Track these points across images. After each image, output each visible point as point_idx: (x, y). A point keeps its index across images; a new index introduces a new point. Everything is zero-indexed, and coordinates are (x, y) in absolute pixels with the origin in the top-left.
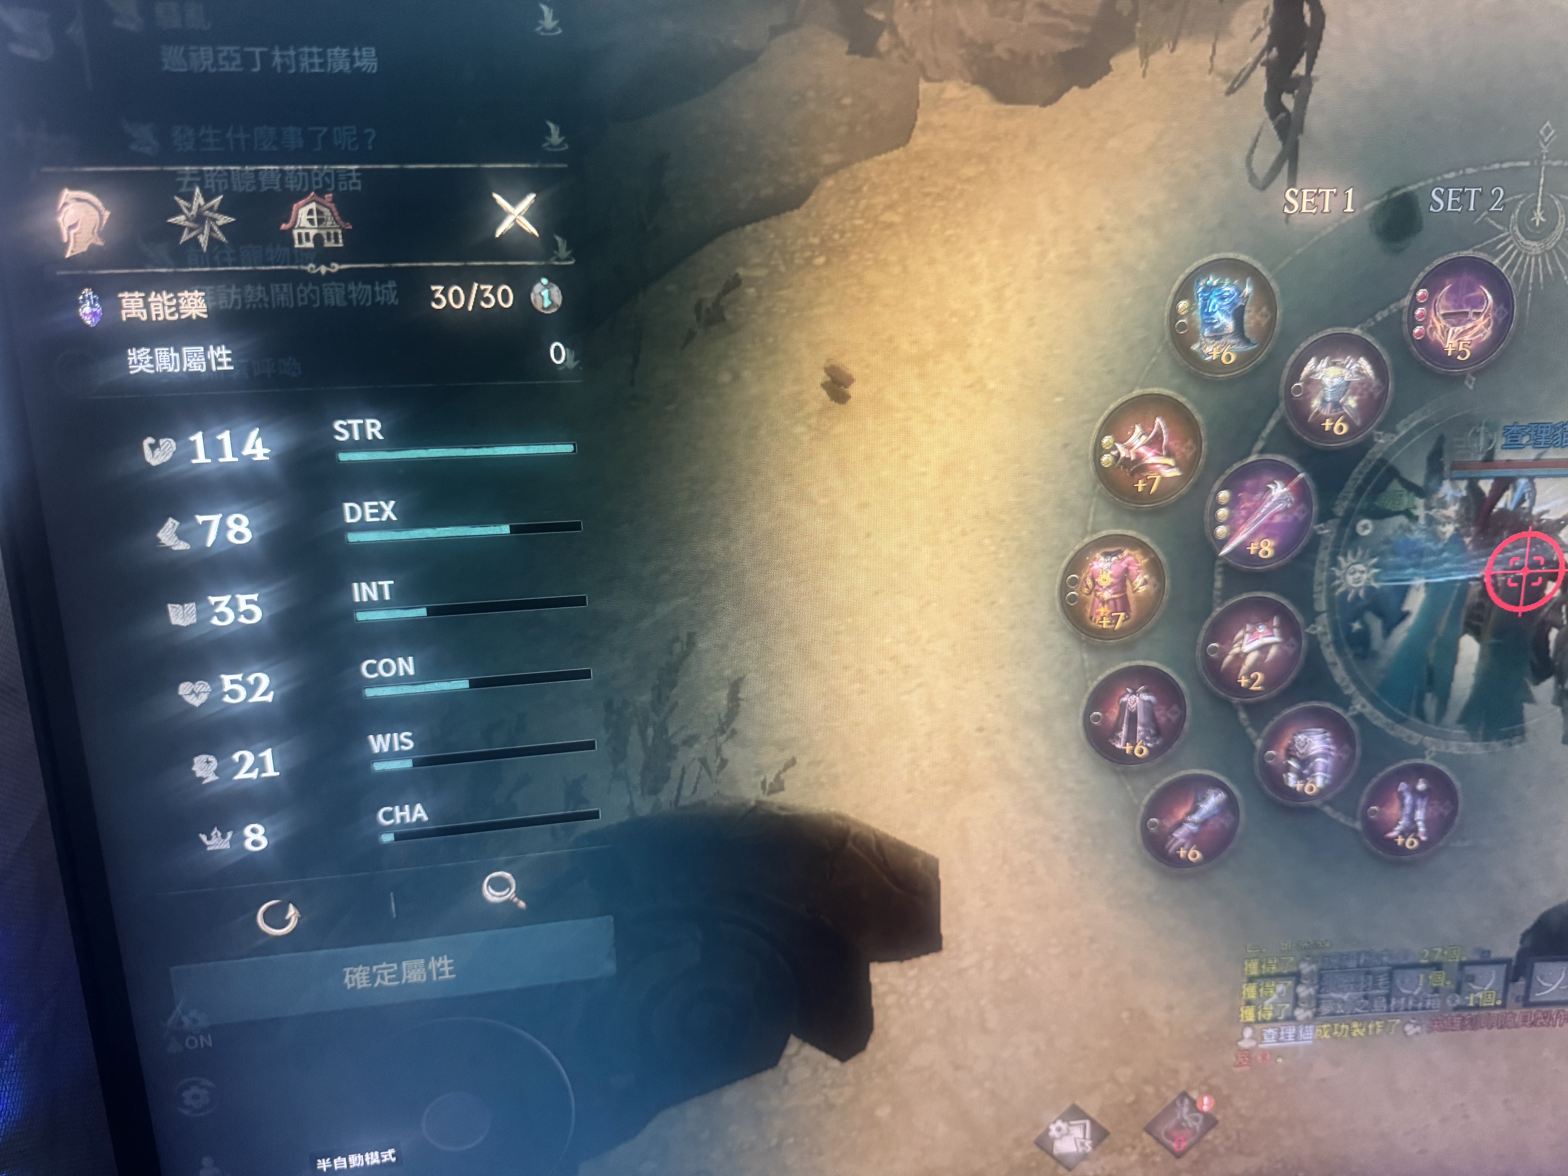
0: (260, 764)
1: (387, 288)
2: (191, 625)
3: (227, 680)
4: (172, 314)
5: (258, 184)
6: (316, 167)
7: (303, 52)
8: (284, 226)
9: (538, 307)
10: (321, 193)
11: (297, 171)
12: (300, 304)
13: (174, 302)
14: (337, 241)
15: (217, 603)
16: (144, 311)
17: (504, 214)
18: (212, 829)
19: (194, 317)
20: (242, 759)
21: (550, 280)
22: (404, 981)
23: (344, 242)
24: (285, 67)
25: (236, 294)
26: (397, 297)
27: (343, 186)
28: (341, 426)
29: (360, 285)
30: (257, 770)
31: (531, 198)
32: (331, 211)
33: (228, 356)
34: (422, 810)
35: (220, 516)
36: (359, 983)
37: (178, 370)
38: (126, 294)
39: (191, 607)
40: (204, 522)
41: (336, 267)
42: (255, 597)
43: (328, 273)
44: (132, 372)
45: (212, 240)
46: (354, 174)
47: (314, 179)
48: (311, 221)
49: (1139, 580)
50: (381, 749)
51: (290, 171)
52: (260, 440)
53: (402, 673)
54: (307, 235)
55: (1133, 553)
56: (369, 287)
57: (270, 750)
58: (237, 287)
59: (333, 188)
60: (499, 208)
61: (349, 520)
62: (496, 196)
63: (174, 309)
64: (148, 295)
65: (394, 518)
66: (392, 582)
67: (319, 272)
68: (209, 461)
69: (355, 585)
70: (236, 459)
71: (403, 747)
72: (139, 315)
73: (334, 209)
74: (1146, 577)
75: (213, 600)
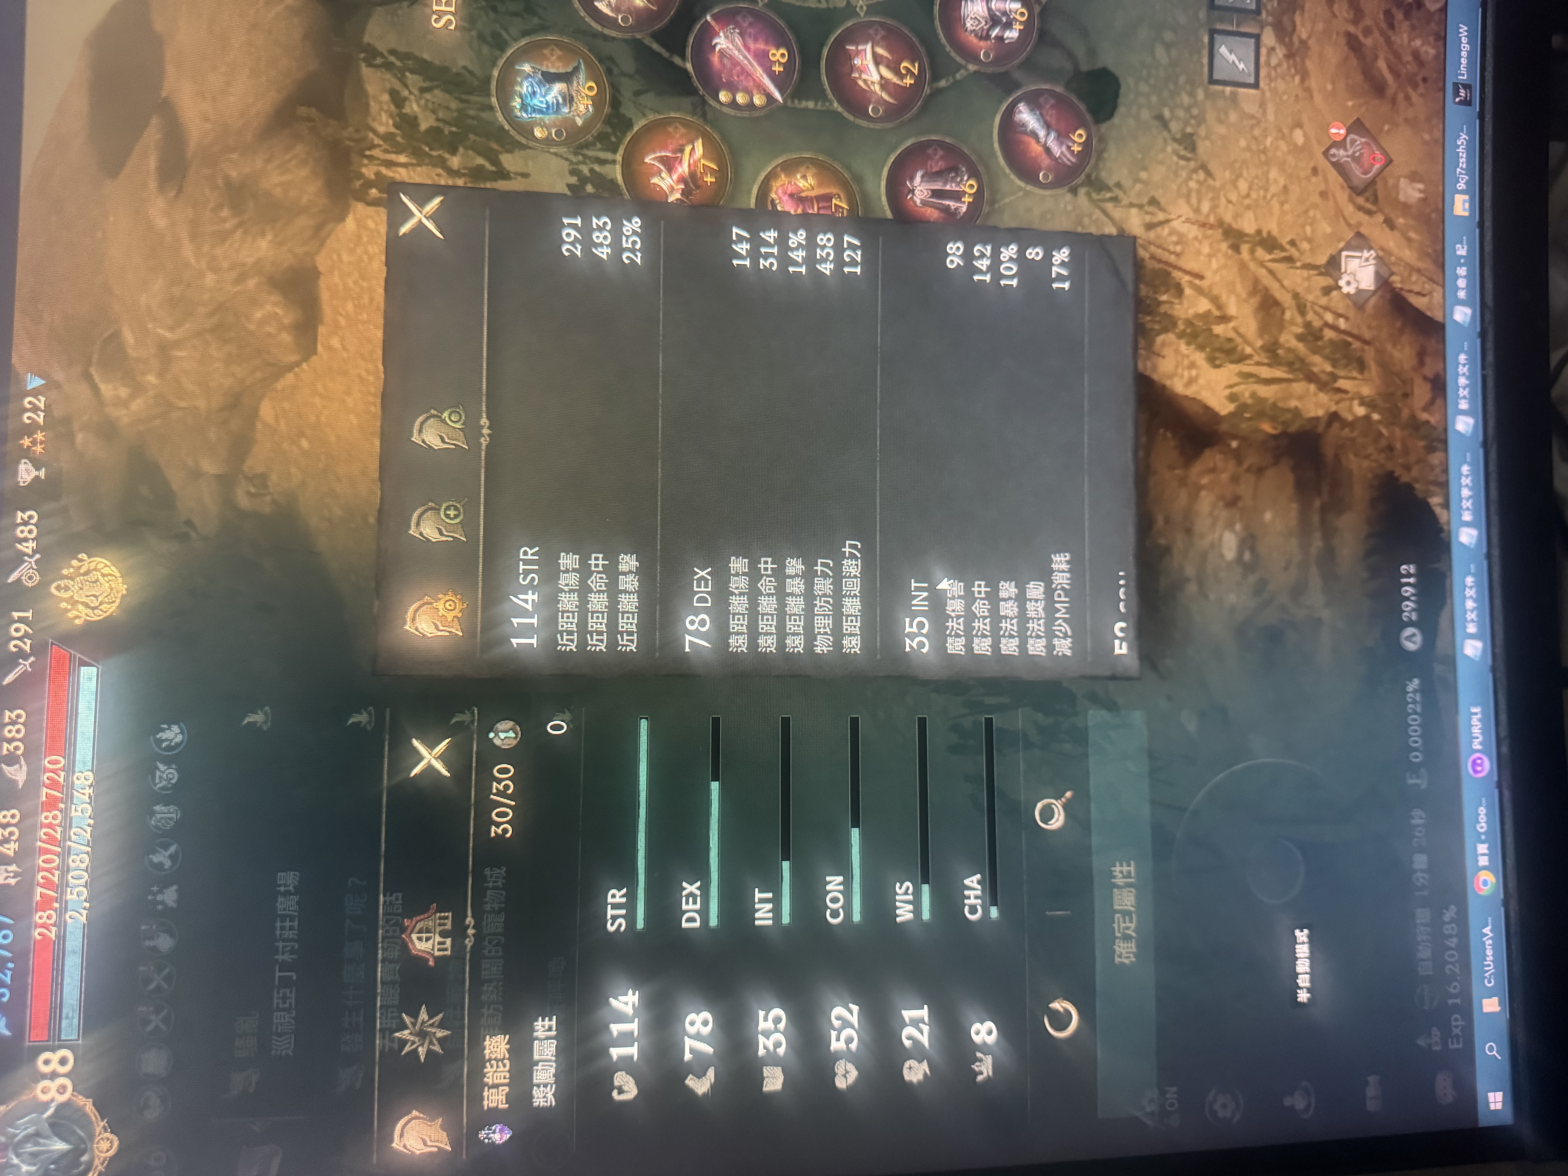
0: (915, 1023)
1: (491, 877)
2: (783, 1071)
3: (836, 1045)
4: (504, 1066)
5: (393, 983)
6: (380, 932)
7: (281, 935)
8: (431, 963)
9: (514, 743)
10: (403, 930)
11: (383, 947)
12: (500, 954)
13: (493, 1062)
14: (446, 918)
15: (765, 1048)
16: (501, 1088)
17: (430, 768)
18: (973, 1070)
19: (508, 1046)
20: (909, 1038)
21: (491, 731)
22: (1133, 909)
23: (448, 912)
24: (292, 952)
25: (489, 1009)
26: (499, 868)
27: (397, 909)
28: (612, 924)
29: (487, 900)
30: (921, 1025)
31: (416, 743)
32: (420, 921)
33: (543, 1020)
34: (971, 879)
35: (686, 1038)
36: (1130, 950)
37: (554, 1064)
38: (485, 1103)
39: (767, 1071)
40: (691, 1053)
41: (469, 920)
42: (762, 1014)
43: (474, 927)
44: (554, 1104)
45: (442, 1025)
46: (388, 899)
47: (390, 934)
48: (428, 939)
49: (802, 184)
50: (911, 912)
51: (383, 954)
52: (620, 998)
53: (841, 888)
54: (440, 943)
55: (774, 188)
56: (489, 893)
57: (903, 1012)
58: (484, 1008)
59: (400, 918)
60: (423, 772)
61: (697, 924)
62: (413, 774)
63: (500, 1063)
64: (487, 1084)
65: (698, 884)
66: (757, 890)
67: (474, 935)
68: (636, 1044)
69: (757, 923)
70: (636, 1020)
71: (910, 891)
72: (504, 1093)
73: (418, 918)
74: (799, 176)
75: (761, 1052)
